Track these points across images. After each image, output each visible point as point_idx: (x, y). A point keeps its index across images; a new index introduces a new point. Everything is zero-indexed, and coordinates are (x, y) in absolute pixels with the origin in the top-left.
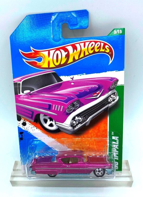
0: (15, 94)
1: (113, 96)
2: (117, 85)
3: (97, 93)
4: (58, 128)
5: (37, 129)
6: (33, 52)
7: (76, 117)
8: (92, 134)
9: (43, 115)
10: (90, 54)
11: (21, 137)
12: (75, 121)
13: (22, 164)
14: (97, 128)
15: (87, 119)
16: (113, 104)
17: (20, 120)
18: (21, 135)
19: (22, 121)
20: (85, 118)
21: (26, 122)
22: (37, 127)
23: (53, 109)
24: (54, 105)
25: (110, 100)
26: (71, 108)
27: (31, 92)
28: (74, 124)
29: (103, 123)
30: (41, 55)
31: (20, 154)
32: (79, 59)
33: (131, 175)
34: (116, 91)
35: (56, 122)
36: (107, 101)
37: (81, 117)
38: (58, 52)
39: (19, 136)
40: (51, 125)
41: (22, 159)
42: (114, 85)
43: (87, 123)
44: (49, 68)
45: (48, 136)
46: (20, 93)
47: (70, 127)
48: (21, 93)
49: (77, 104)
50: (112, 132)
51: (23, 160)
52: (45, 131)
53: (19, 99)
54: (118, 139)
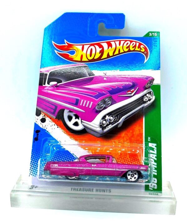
0: (39, 85)
1: (149, 95)
2: (152, 84)
3: (131, 90)
4: (84, 127)
5: (58, 127)
6: (67, 45)
7: (107, 116)
8: (125, 139)
9: (68, 110)
10: (125, 52)
11: (36, 136)
12: (105, 120)
13: (30, 174)
14: (131, 131)
15: (120, 120)
16: (149, 104)
17: (39, 116)
18: (37, 134)
19: (41, 117)
20: (117, 118)
21: (46, 118)
22: (59, 126)
23: (81, 104)
24: (82, 101)
25: (146, 99)
26: (102, 104)
27: (58, 84)
28: (104, 125)
29: (137, 125)
30: (75, 48)
31: (31, 160)
32: (113, 56)
33: (173, 197)
34: (151, 90)
35: (82, 121)
36: (143, 101)
37: (112, 116)
38: (92, 47)
39: (34, 135)
40: (76, 124)
41: (32, 167)
42: (149, 84)
43: (119, 124)
44: (81, 61)
45: (71, 138)
46: (44, 84)
47: (98, 127)
48: (46, 85)
49: (109, 101)
50: (149, 137)
51: (32, 169)
52: (68, 131)
53: (43, 91)
54: (155, 146)
